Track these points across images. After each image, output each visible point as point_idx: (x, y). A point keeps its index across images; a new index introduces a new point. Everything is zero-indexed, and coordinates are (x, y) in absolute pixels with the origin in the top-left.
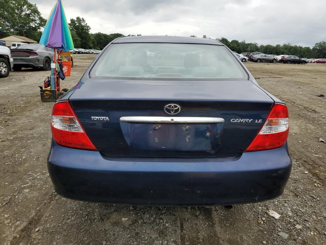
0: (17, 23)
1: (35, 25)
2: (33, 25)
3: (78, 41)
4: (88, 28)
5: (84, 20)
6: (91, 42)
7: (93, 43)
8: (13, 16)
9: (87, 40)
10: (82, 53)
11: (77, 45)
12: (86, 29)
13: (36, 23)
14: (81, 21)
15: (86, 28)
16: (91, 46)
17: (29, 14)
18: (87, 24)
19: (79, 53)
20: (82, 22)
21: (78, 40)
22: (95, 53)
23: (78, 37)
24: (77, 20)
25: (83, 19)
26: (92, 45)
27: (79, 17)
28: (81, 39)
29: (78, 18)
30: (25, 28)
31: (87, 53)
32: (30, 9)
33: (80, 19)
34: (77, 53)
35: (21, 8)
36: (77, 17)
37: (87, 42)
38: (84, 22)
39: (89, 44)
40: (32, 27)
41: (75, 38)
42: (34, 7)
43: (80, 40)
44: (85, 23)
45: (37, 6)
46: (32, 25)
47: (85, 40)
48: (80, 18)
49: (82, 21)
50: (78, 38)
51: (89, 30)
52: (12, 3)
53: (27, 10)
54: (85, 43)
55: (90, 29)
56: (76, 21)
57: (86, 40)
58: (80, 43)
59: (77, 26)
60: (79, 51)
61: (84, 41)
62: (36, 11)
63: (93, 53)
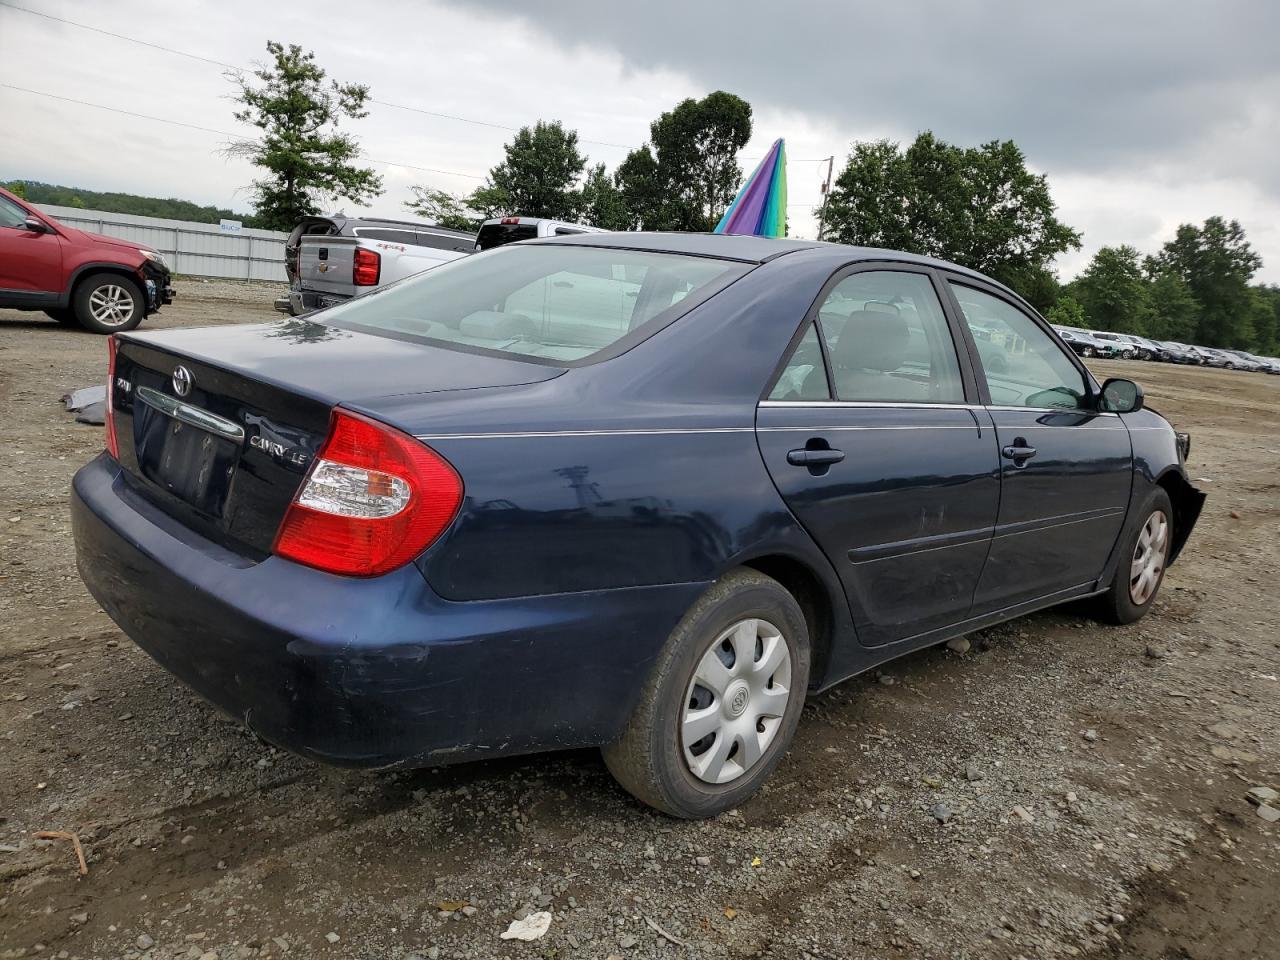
0: (968, 239)
1: (1022, 247)
2: (1015, 246)
3: (1186, 313)
4: (1251, 263)
5: (1242, 228)
6: (1248, 319)
7: (1260, 325)
8: (958, 218)
9: (1233, 311)
10: (1172, 359)
11: (1178, 329)
12: (1237, 266)
13: (1028, 240)
14: (1225, 234)
15: (1242, 263)
16: (1243, 337)
17: (1014, 211)
18: (1247, 246)
19: (1156, 357)
20: (1228, 236)
21: (1187, 310)
22: (1236, 364)
23: (1193, 297)
24: (1206, 231)
25: (1235, 225)
26: (1247, 332)
27: (1219, 220)
28: (1200, 308)
29: (1214, 224)
30: (988, 256)
31: (1193, 362)
32: (1021, 193)
33: (1223, 228)
34: (1149, 356)
35: (994, 188)
36: (1208, 217)
37: (1229, 318)
38: (1238, 236)
39: (1236, 327)
40: (1012, 253)
41: (1175, 302)
42: (1037, 184)
43: (1196, 310)
44: (1241, 243)
45: (1046, 180)
46: (1012, 248)
47: (1223, 313)
48: (1222, 222)
49: (1229, 232)
50: (1192, 301)
51: (1252, 273)
52: (965, 175)
53: (1008, 196)
54: (1217, 325)
55: (1258, 265)
56: (1202, 234)
57: (1228, 313)
58: (1195, 323)
59: (1201, 253)
60: (1159, 350)
61: (1213, 316)
62: (1039, 200)
63: (1230, 366)
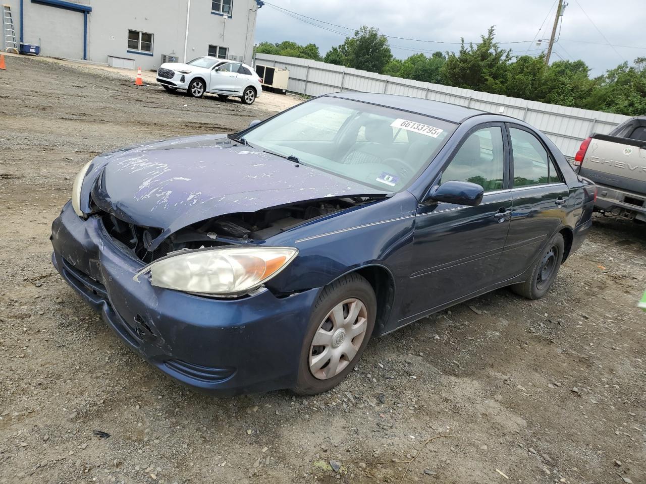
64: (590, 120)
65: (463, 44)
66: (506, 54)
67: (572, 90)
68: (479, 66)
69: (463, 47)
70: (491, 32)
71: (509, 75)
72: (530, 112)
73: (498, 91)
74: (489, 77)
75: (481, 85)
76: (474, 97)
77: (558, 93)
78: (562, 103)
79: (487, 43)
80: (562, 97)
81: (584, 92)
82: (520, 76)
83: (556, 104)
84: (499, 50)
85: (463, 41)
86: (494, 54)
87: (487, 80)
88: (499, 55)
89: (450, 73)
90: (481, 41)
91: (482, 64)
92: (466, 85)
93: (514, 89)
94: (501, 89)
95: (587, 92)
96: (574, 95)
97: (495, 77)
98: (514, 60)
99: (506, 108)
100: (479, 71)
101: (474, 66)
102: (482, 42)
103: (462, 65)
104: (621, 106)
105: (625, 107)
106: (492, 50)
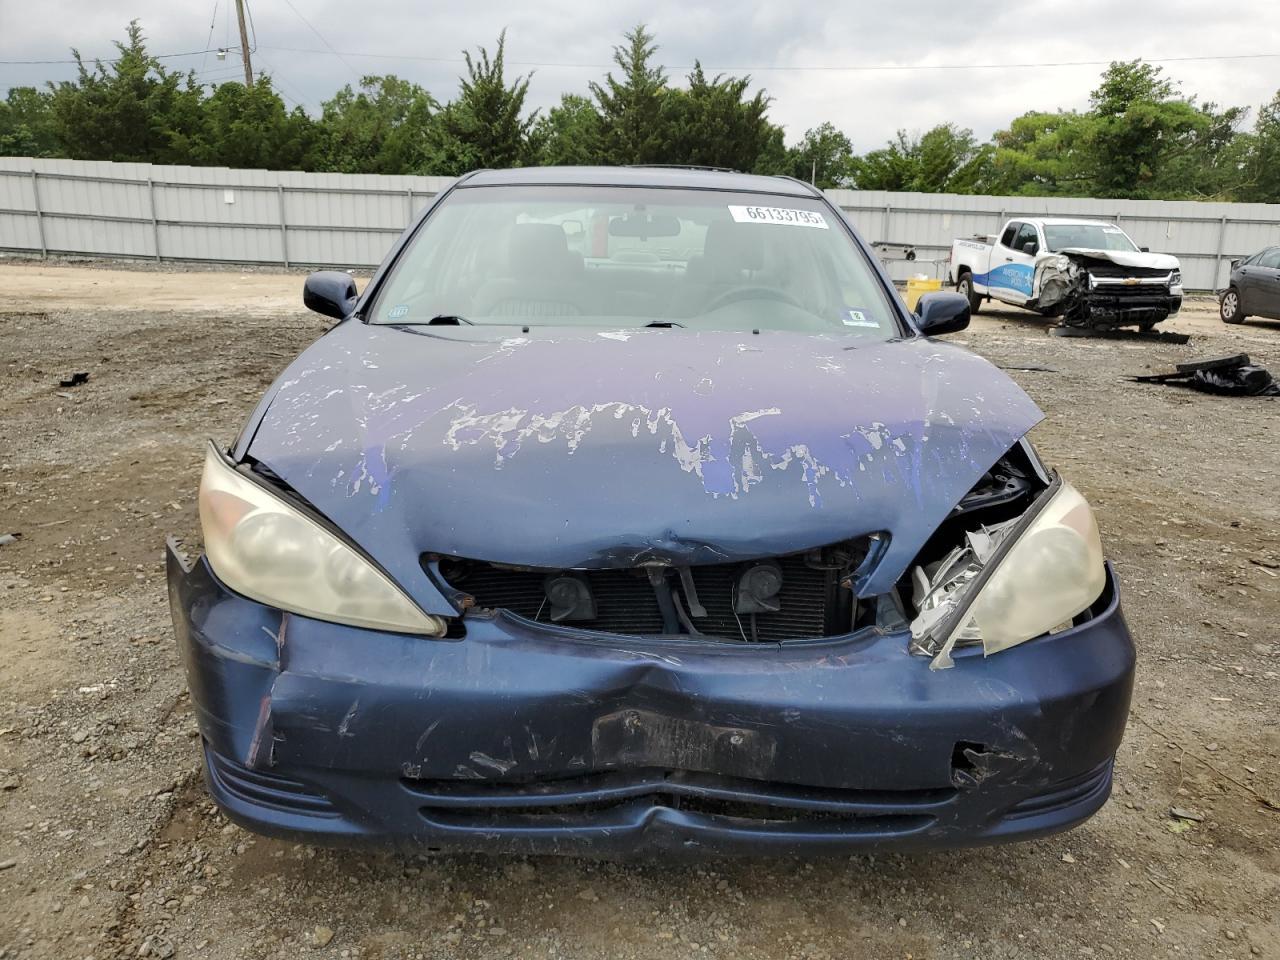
64: (403, 194)
65: (80, 64)
66: (186, 79)
67: (344, 143)
68: (139, 109)
69: (82, 70)
70: (134, 34)
71: (215, 126)
72: (289, 194)
73: (205, 159)
74: (171, 133)
75: (160, 152)
76: (157, 179)
77: (322, 151)
78: (335, 168)
79: (134, 58)
80: (330, 158)
81: (366, 144)
82: (235, 125)
83: (325, 172)
84: (168, 73)
85: (78, 57)
86: (160, 81)
87: (169, 138)
88: (171, 83)
89: (73, 130)
90: (119, 55)
91: (145, 104)
92: (123, 155)
93: (235, 152)
94: (210, 154)
95: (371, 142)
96: (351, 151)
97: (186, 130)
98: (208, 93)
99: (238, 193)
100: (144, 121)
101: (126, 110)
102: (121, 56)
103: (97, 110)
104: (437, 162)
105: (443, 162)
106: (151, 74)
